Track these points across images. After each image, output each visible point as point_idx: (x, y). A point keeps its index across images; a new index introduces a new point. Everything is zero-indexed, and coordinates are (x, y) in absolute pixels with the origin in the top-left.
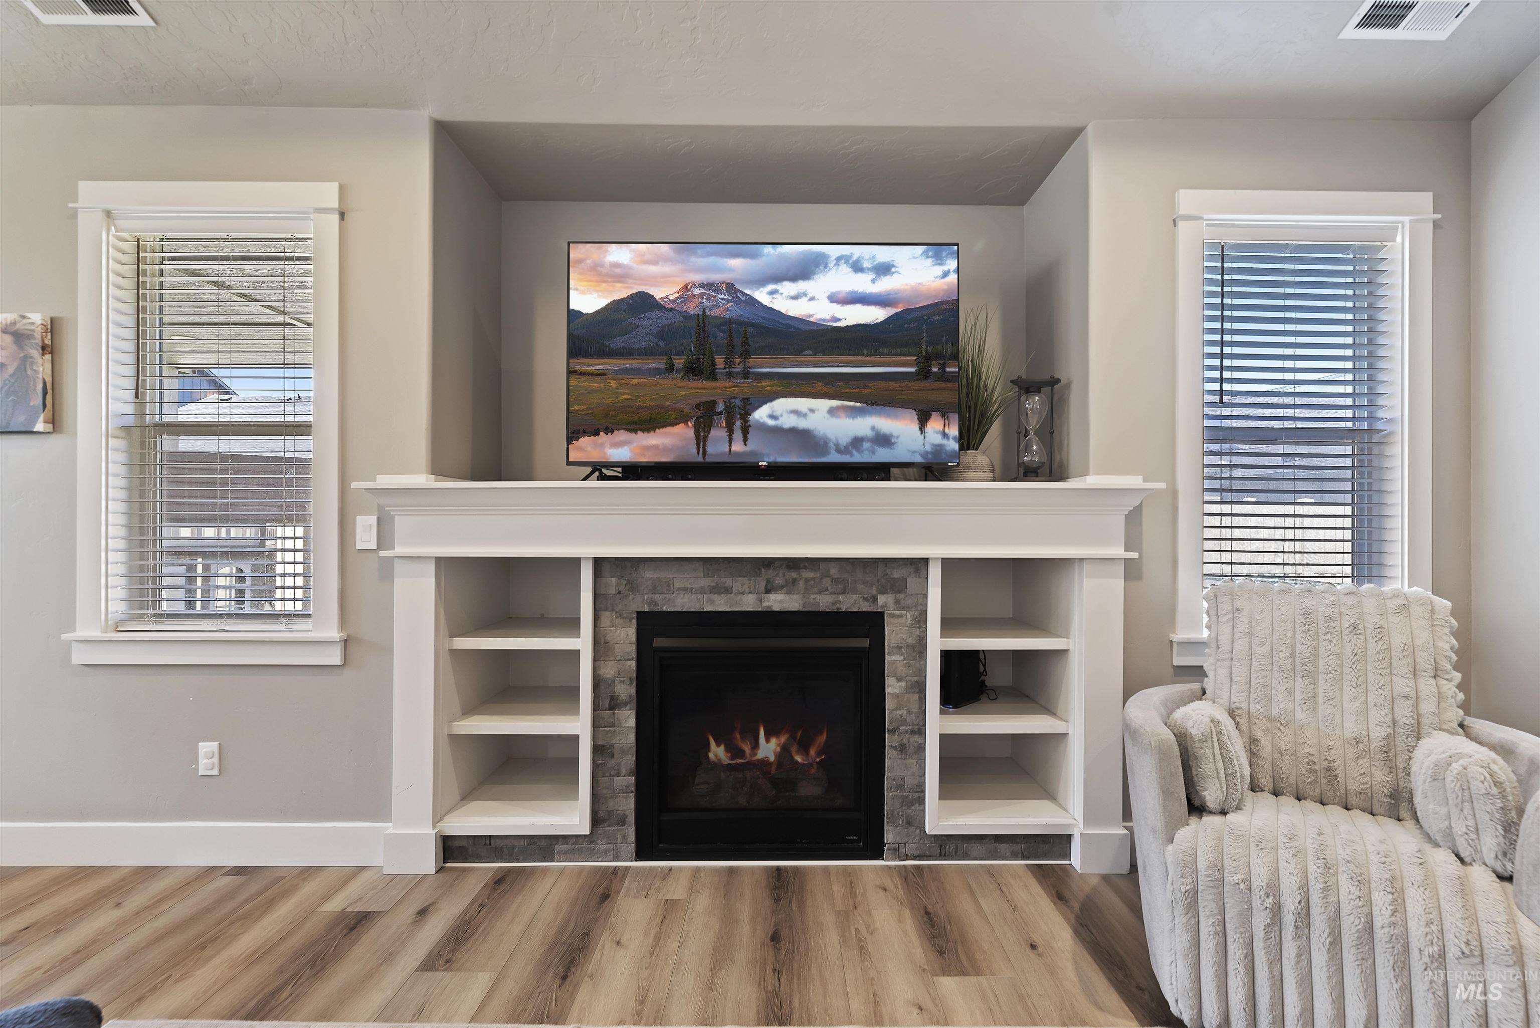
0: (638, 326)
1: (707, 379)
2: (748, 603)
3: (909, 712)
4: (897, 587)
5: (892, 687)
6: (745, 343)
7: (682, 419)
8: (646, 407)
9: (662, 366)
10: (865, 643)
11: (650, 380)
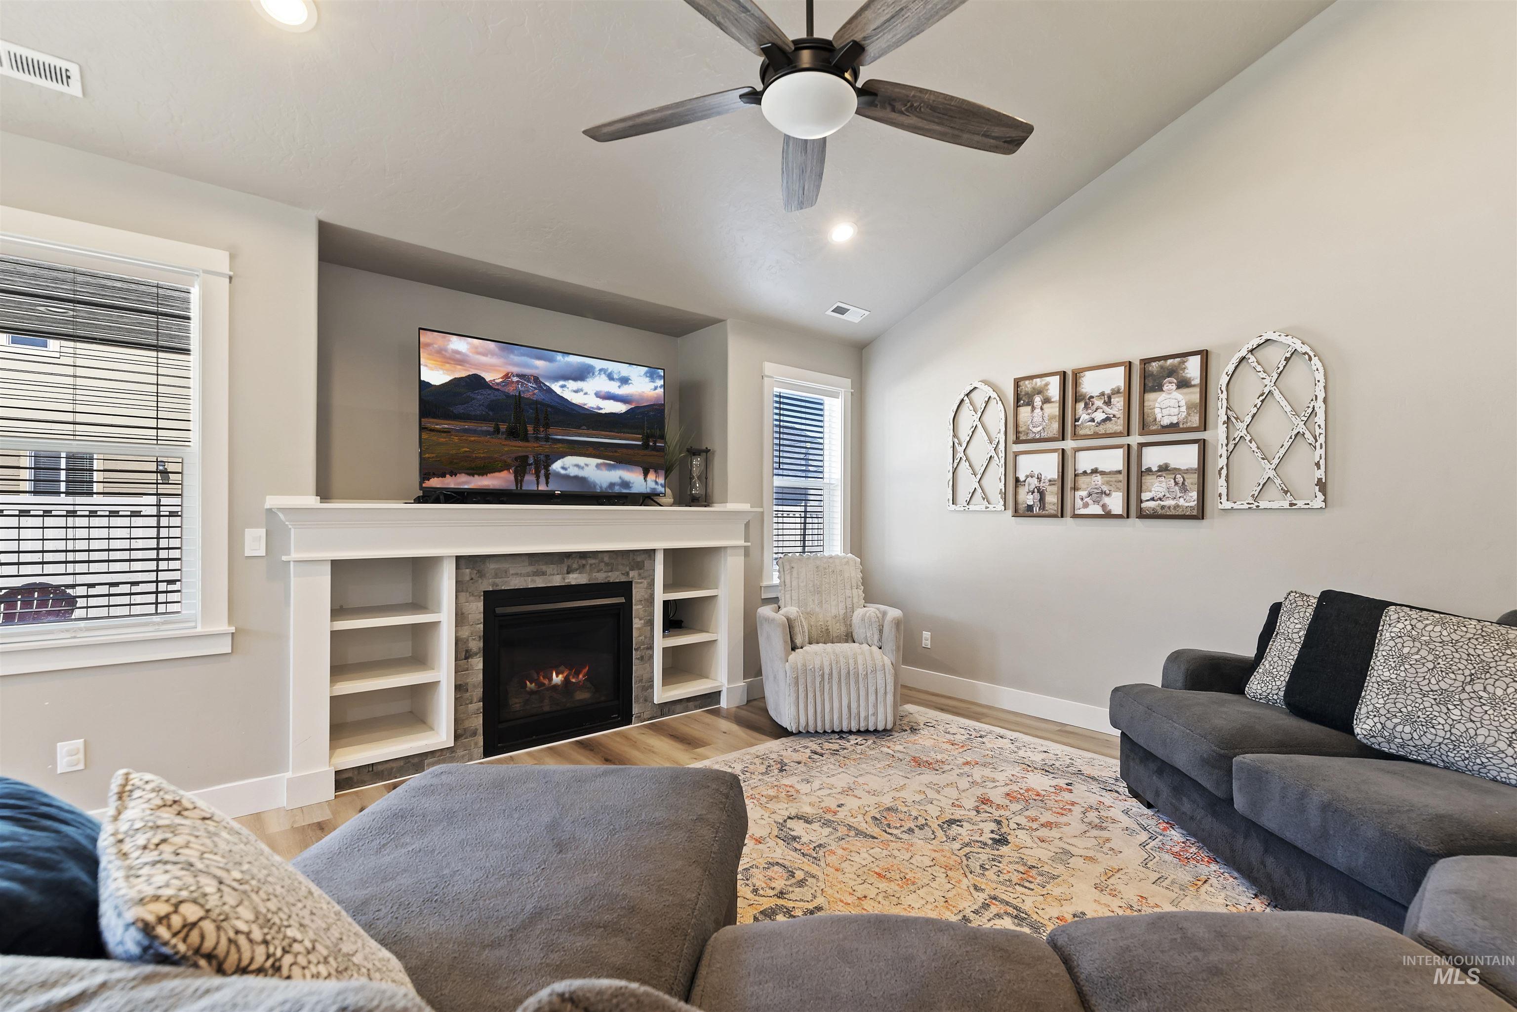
0: (474, 399)
1: (522, 440)
2: (557, 581)
3: (645, 637)
4: (639, 566)
5: (637, 624)
6: (546, 418)
7: (505, 467)
8: (480, 457)
9: (491, 429)
10: (622, 600)
11: (482, 438)
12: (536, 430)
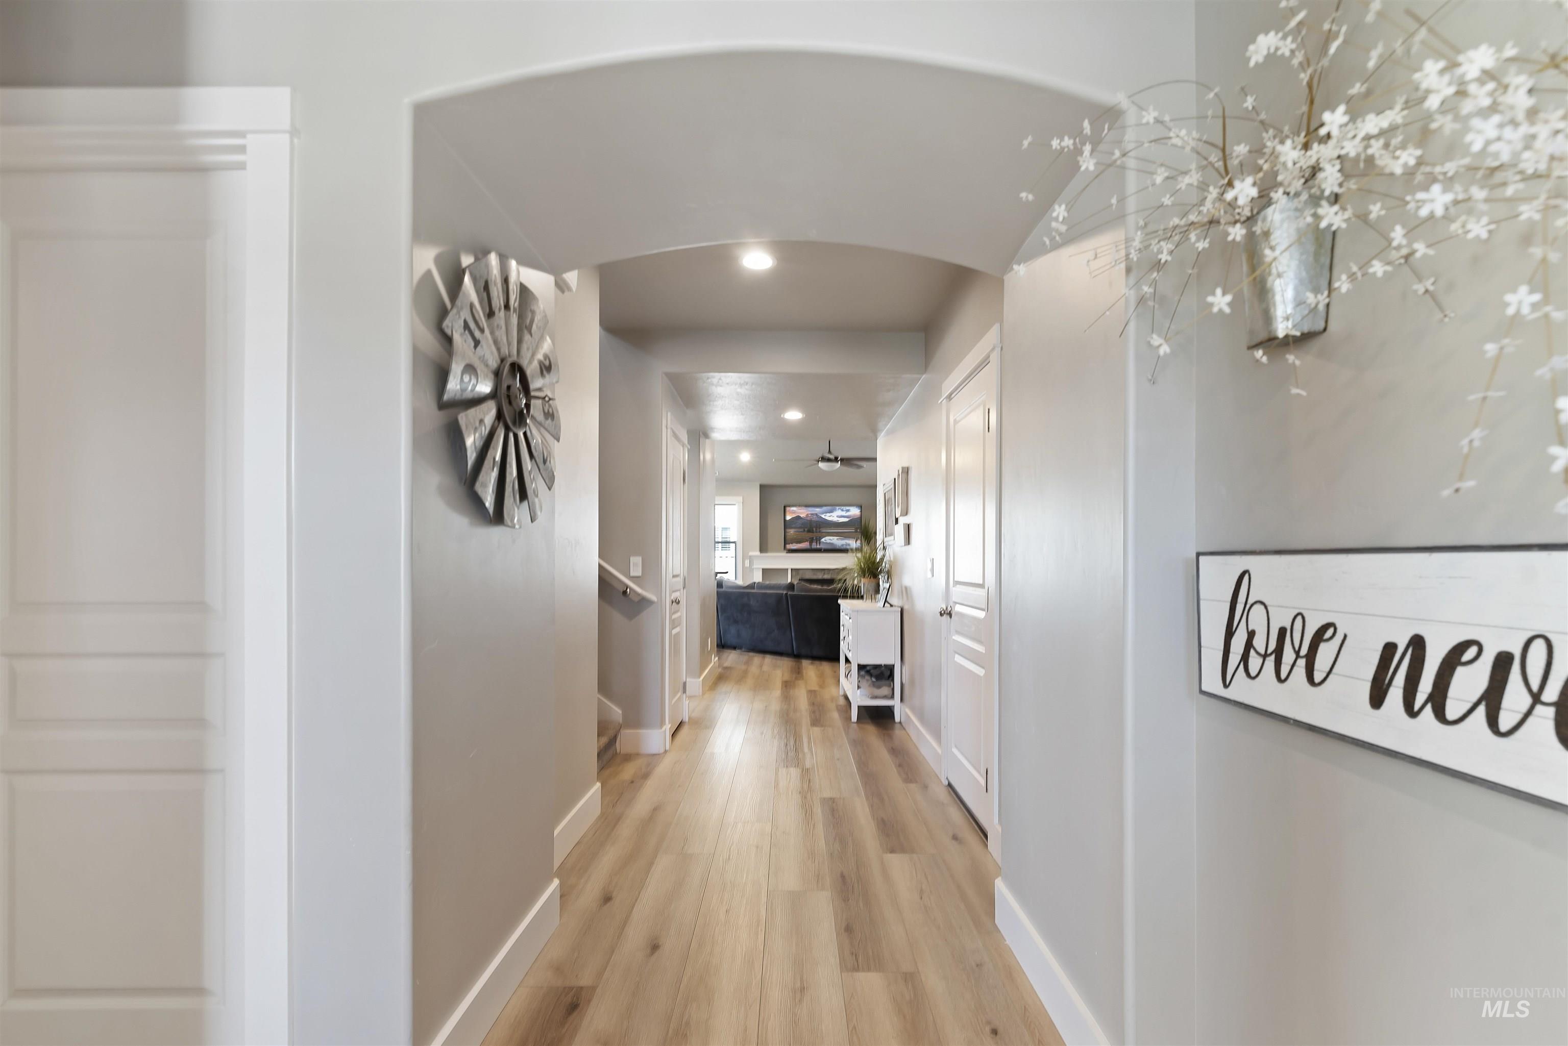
0: (799, 523)
1: (812, 532)
6: (820, 526)
7: (806, 541)
8: (800, 538)
9: (804, 530)
11: (802, 533)
12: (816, 530)
